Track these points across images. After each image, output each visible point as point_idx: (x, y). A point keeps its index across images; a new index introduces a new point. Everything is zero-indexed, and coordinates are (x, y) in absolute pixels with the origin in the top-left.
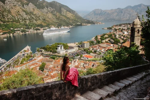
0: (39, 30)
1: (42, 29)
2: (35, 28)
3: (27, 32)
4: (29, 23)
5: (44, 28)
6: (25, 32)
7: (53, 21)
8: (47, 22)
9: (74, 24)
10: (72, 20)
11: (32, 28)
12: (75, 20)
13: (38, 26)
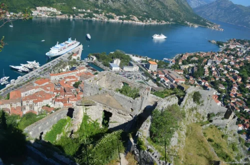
0: (113, 18)
1: (118, 17)
2: (107, 14)
3: (95, 18)
4: (101, 3)
5: (121, 17)
6: (91, 18)
7: (139, 8)
8: (129, 7)
9: (171, 20)
10: (171, 11)
11: (104, 14)
12: (175, 13)
13: (114, 11)
